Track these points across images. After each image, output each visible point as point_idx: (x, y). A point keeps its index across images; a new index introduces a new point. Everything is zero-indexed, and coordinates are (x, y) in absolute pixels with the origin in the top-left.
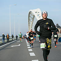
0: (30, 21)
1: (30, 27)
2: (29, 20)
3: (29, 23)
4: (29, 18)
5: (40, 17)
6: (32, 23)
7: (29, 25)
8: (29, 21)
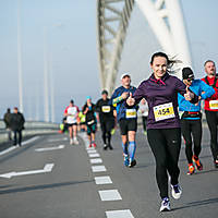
0: (106, 32)
1: (110, 66)
2: (100, 23)
3: (101, 44)
4: (100, 14)
5: (162, 7)
6: (122, 42)
7: (102, 56)
8: (101, 33)
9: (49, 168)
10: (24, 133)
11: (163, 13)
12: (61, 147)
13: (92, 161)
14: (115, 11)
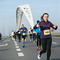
0: (18, 18)
1: (19, 25)
2: (17, 17)
3: (17, 21)
4: (17, 15)
5: (29, 14)
6: (21, 20)
7: (17, 23)
8: (17, 19)
9: (7, 44)
10: (2, 38)
11: (29, 15)
12: (9, 40)
13: (15, 43)
14: (19, 14)
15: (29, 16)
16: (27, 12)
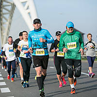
6: (10, 24)
11: (28, 11)
15: (29, 13)
16: (24, 6)
